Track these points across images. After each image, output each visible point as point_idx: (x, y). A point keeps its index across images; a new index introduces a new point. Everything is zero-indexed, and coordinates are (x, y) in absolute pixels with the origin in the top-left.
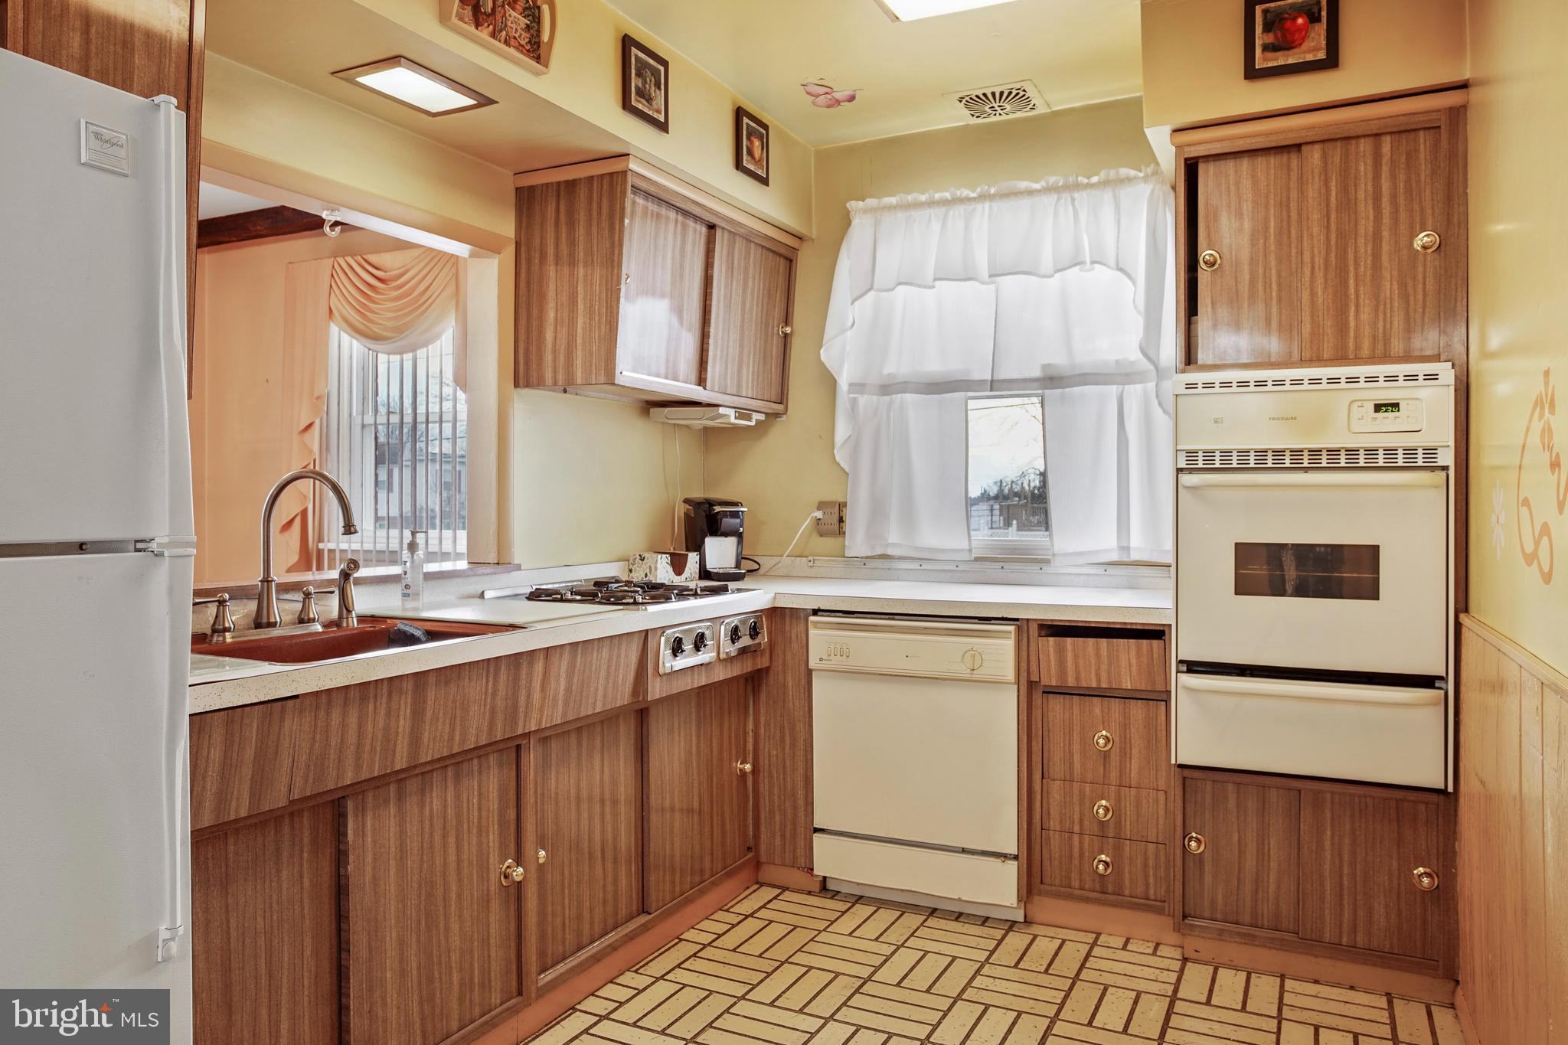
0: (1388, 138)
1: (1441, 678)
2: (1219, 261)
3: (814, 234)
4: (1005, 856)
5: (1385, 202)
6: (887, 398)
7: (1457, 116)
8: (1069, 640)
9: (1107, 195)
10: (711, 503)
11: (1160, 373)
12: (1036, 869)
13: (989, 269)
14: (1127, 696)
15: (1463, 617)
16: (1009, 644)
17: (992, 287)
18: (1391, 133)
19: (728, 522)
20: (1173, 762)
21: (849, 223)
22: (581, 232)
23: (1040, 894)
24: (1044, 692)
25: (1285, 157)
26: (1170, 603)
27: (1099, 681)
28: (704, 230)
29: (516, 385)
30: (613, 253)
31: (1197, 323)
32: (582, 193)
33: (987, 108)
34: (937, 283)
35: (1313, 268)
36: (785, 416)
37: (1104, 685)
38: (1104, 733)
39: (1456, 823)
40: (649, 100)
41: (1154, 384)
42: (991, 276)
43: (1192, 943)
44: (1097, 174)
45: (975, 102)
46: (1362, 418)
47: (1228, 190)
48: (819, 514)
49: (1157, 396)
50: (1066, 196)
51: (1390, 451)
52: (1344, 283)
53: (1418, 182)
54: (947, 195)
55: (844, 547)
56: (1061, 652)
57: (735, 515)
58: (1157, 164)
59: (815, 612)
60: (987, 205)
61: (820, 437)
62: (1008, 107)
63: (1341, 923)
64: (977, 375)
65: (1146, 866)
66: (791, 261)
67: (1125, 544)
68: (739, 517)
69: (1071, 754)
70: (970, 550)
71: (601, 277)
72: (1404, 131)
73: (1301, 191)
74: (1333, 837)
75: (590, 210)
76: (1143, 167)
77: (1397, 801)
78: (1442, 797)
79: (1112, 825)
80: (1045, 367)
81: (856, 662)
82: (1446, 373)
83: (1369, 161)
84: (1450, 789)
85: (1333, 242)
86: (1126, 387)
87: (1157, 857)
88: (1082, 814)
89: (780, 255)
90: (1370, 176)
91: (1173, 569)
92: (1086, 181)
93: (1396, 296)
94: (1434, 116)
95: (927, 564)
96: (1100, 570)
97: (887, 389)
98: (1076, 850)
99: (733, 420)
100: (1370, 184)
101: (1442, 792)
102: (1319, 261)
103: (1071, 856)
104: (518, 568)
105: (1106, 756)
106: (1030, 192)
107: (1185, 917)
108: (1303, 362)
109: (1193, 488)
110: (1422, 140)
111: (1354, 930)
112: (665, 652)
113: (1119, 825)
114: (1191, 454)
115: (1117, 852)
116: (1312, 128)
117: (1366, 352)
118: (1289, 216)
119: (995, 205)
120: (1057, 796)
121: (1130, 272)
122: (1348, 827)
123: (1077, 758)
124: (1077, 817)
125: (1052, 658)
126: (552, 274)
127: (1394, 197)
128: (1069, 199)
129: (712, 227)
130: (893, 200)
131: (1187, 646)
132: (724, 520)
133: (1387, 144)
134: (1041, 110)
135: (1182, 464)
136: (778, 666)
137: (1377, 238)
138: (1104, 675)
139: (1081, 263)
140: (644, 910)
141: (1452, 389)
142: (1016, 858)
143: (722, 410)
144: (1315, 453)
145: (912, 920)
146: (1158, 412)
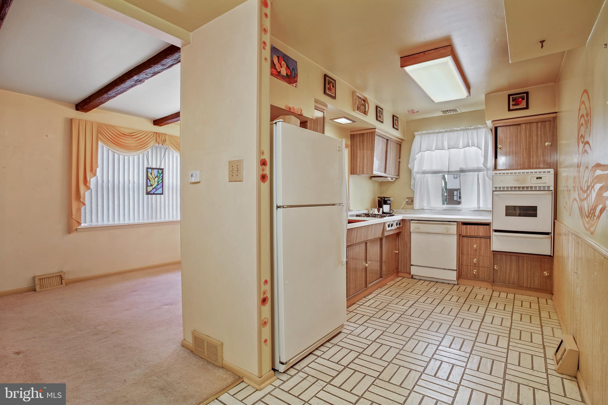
0: (540, 123)
1: (550, 233)
2: (502, 148)
3: (406, 139)
4: (453, 270)
5: (539, 136)
6: (423, 175)
7: (555, 118)
8: (468, 226)
9: (475, 131)
10: (385, 198)
11: (488, 170)
12: (460, 273)
13: (448, 147)
14: (481, 237)
15: (555, 221)
16: (456, 226)
17: (448, 151)
18: (540, 122)
19: (388, 202)
20: (491, 250)
21: (414, 137)
22: (365, 144)
23: (461, 278)
24: (462, 237)
25: (517, 126)
26: (491, 218)
27: (475, 234)
28: (386, 141)
29: (351, 174)
30: (372, 148)
31: (497, 160)
32: (365, 136)
33: (447, 113)
34: (436, 150)
35: (523, 149)
36: (399, 179)
37: (476, 235)
38: (476, 245)
39: (553, 262)
40: (380, 118)
41: (486, 172)
42: (448, 149)
43: (494, 288)
44: (473, 126)
45: (444, 112)
46: (533, 180)
47: (504, 133)
48: (407, 200)
49: (487, 175)
50: (465, 131)
51: (540, 187)
52: (530, 152)
53: (546, 132)
54: (438, 131)
55: (413, 207)
56: (466, 228)
57: (389, 200)
58: (487, 124)
59: (412, 220)
60: (447, 133)
61: (407, 183)
62: (452, 112)
63: (528, 283)
64: (445, 170)
65: (485, 272)
66: (400, 145)
67: (479, 206)
68: (390, 201)
69: (468, 250)
70: (443, 208)
71: (370, 153)
72: (543, 121)
73: (520, 133)
74: (526, 265)
75: (367, 139)
76: (483, 125)
77: (540, 258)
78: (550, 257)
79: (477, 264)
80: (460, 168)
81: (421, 230)
82: (552, 171)
83: (536, 127)
84: (552, 255)
85: (527, 144)
86: (479, 173)
87: (487, 270)
88: (470, 262)
89: (399, 144)
90: (536, 130)
91: (492, 212)
92: (470, 128)
93: (541, 155)
94: (550, 118)
95: (432, 210)
96: (473, 212)
97: (424, 173)
98: (469, 269)
99: (390, 180)
100: (536, 132)
101: (550, 256)
102: (524, 148)
103: (468, 270)
104: (352, 211)
105: (476, 250)
106: (457, 130)
107: (493, 282)
108: (521, 169)
109: (496, 195)
110: (547, 123)
111: (531, 284)
112: (387, 227)
113: (479, 264)
114: (496, 188)
115: (478, 269)
116: (523, 121)
117: (535, 167)
118: (518, 138)
119: (449, 133)
120: (465, 258)
121: (480, 147)
122: (530, 263)
123: (469, 250)
124: (469, 262)
125: (464, 229)
126: (359, 152)
127: (541, 135)
128: (466, 132)
129: (387, 140)
130: (425, 132)
131: (495, 227)
132: (388, 201)
133: (539, 124)
134: (459, 112)
135: (494, 190)
136: (403, 231)
137: (537, 143)
138: (476, 233)
139: (469, 146)
140: (381, 277)
141: (553, 174)
142: (456, 270)
143: (388, 178)
144: (523, 187)
145: (433, 283)
146: (487, 179)
